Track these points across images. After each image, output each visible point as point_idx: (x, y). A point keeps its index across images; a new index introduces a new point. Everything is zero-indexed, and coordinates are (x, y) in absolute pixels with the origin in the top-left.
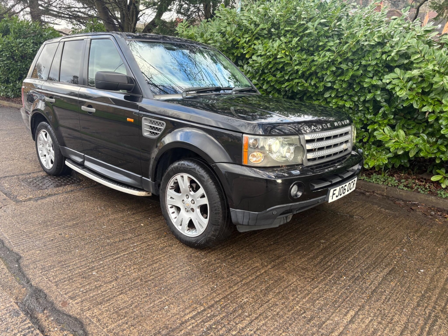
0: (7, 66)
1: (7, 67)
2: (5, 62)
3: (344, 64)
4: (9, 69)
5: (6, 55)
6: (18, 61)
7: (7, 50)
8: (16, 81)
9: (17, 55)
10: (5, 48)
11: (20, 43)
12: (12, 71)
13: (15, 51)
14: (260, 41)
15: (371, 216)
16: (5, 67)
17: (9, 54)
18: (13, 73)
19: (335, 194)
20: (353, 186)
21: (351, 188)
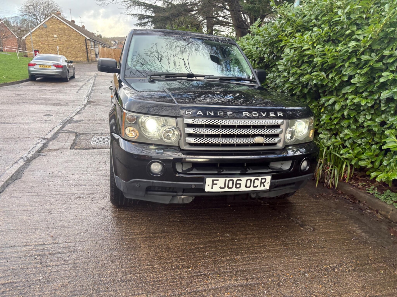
3: (366, 55)
15: (330, 232)
19: (216, 184)
20: (262, 184)
21: (255, 185)
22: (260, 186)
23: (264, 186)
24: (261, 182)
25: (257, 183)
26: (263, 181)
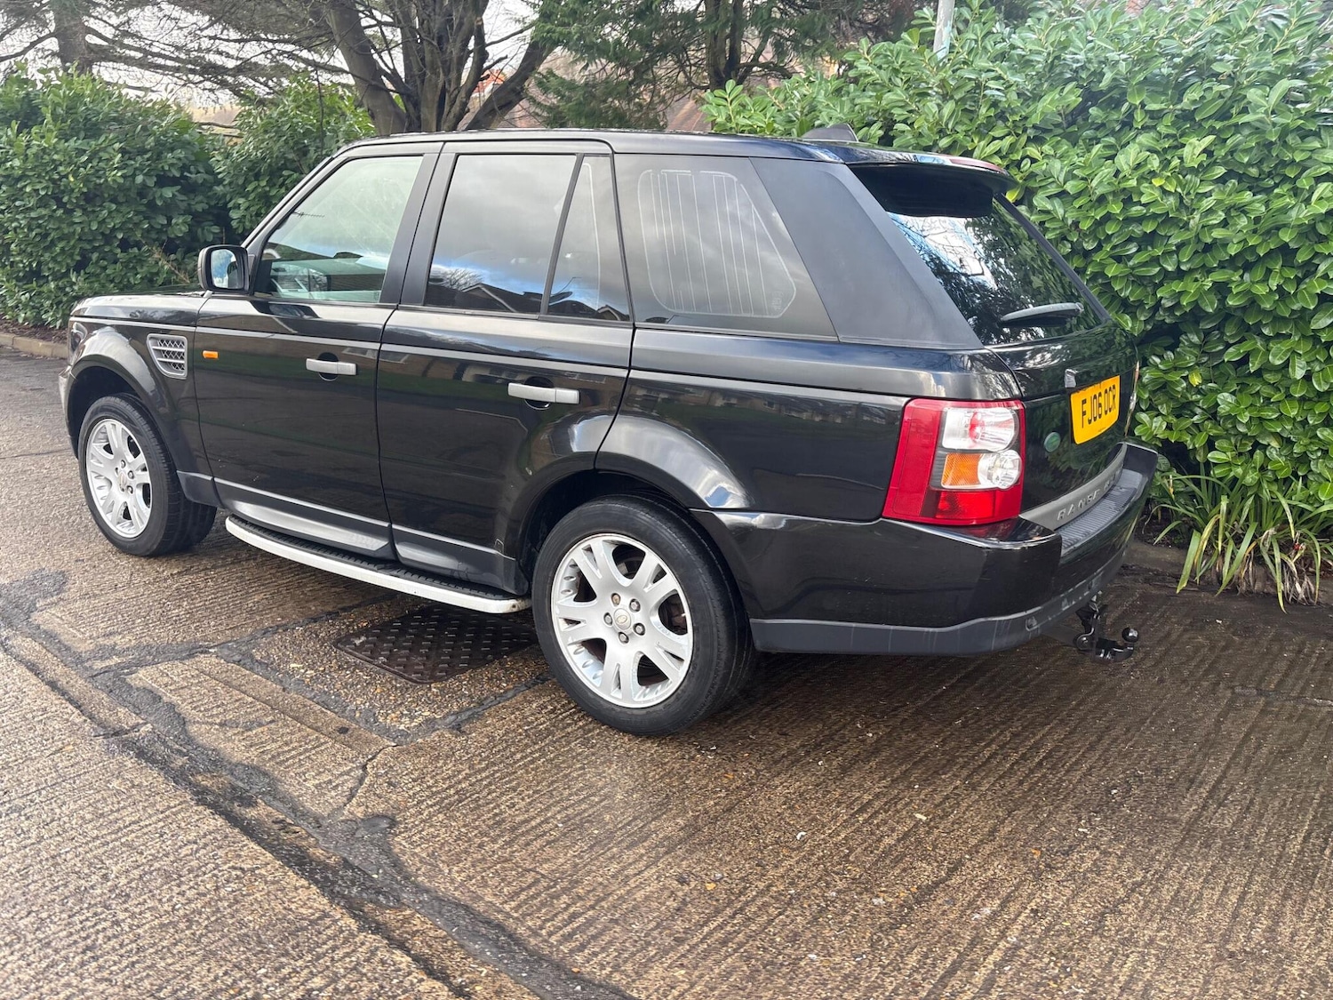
0: (39, 226)
1: (38, 230)
2: (33, 215)
4: (45, 236)
5: (37, 191)
6: (73, 210)
7: (39, 176)
8: (66, 274)
9: (72, 190)
10: (32, 169)
11: (81, 152)
12: (53, 243)
13: (66, 176)
14: (1046, 148)
16: (31, 230)
17: (47, 188)
18: (58, 249)
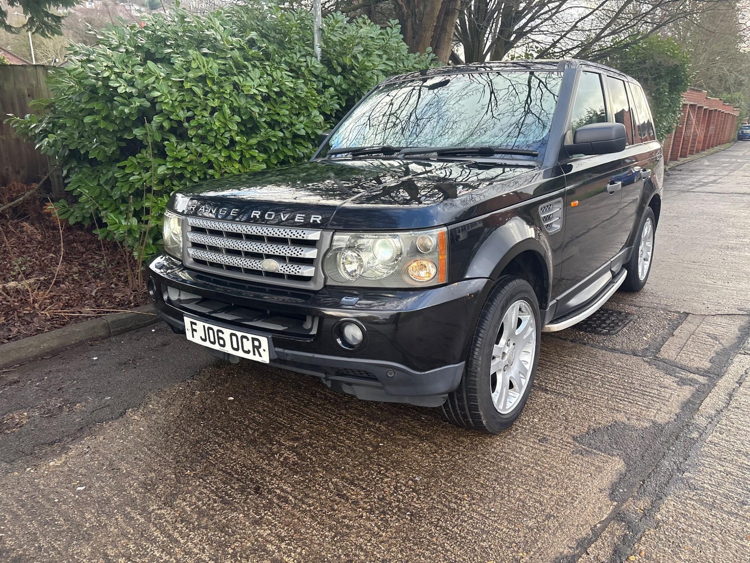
19: (196, 331)
20: (256, 349)
21: (246, 349)
22: (254, 354)
23: (260, 356)
24: (254, 346)
25: (248, 345)
26: (256, 343)
